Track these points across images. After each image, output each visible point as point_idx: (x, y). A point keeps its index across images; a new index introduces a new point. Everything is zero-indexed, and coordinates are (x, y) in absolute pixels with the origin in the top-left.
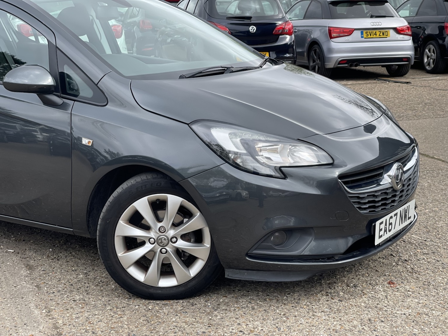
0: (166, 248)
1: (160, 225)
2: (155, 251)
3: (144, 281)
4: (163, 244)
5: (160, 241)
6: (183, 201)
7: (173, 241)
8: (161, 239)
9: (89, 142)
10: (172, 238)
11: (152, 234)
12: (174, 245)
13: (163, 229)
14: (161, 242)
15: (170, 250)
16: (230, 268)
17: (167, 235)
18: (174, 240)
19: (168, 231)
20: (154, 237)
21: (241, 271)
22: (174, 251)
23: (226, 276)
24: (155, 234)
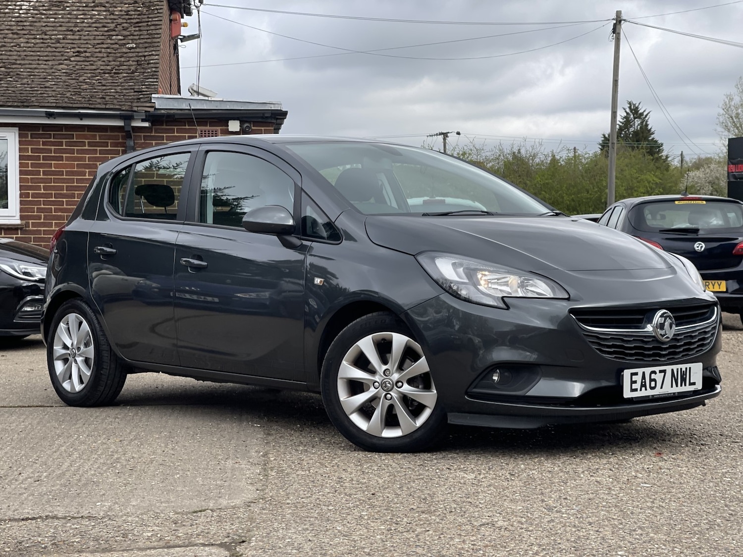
0: (390, 392)
1: (384, 367)
2: (379, 396)
3: (367, 430)
4: (387, 388)
5: (384, 385)
6: (408, 340)
7: (399, 386)
8: (385, 382)
9: (321, 281)
10: (397, 382)
11: (377, 378)
12: (399, 389)
13: (388, 373)
14: (385, 387)
15: (396, 395)
16: (452, 411)
17: (391, 378)
18: (400, 384)
19: (392, 374)
20: (378, 380)
21: (463, 414)
22: (400, 397)
23: (449, 422)
24: (379, 377)
